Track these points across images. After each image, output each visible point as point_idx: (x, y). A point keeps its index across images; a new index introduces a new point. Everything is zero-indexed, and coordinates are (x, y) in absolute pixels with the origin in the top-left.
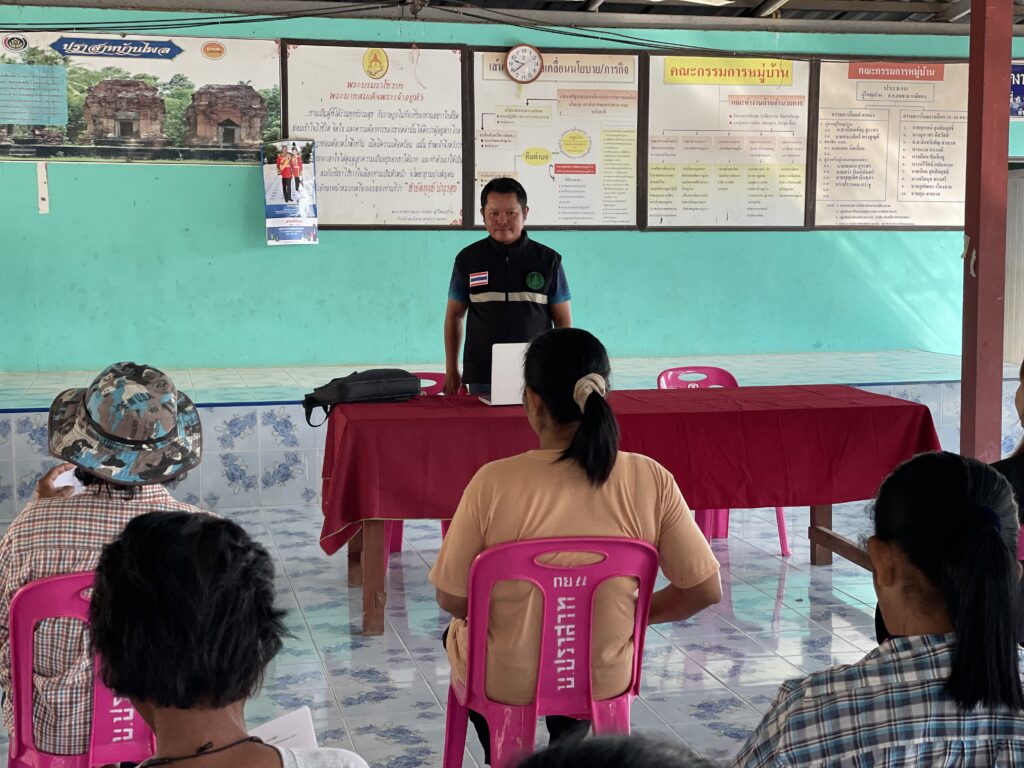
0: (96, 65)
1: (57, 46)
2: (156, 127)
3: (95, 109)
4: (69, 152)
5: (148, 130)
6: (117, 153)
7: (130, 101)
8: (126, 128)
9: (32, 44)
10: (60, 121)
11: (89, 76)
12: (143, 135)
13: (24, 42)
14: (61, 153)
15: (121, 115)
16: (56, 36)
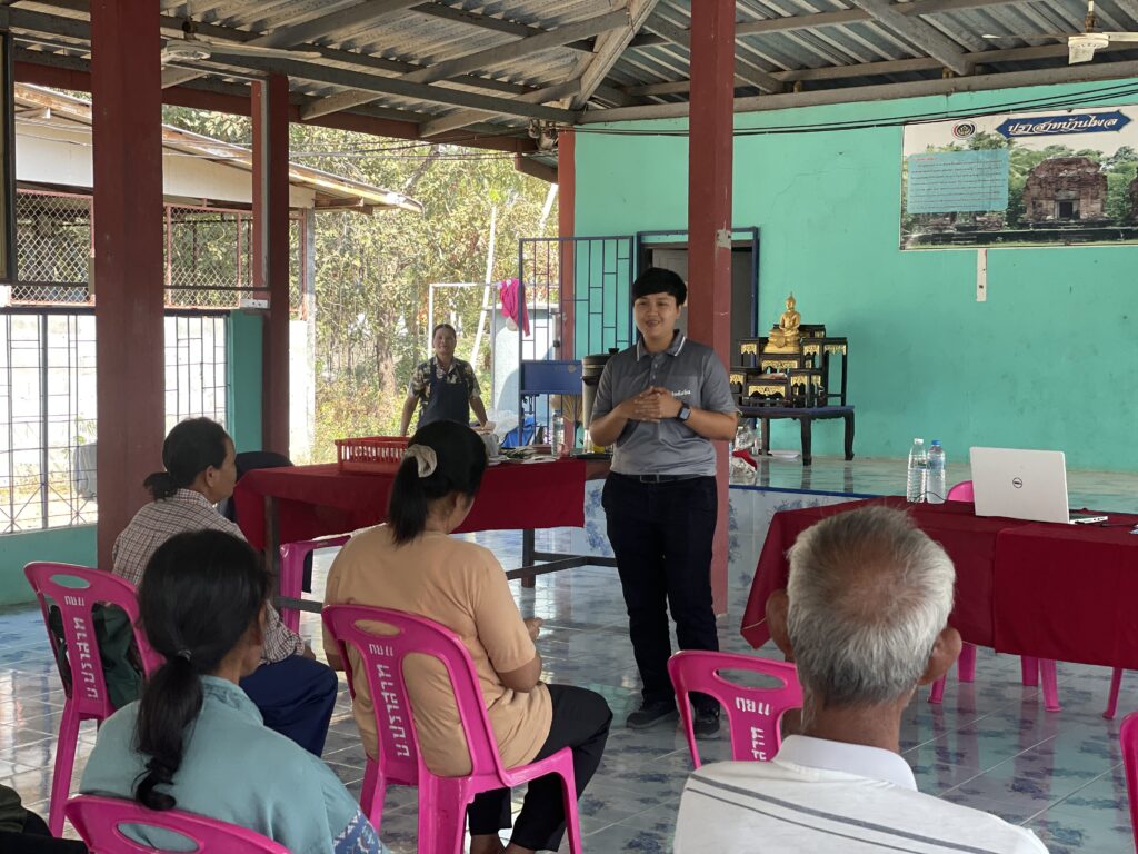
0: (1038, 144)
1: (1003, 129)
2: (1097, 206)
3: (1035, 191)
4: (1008, 237)
5: (1088, 209)
6: (1055, 237)
7: (1071, 180)
8: (1067, 209)
9: (979, 130)
10: (1001, 205)
11: (1032, 156)
12: (1083, 216)
13: (972, 128)
14: (1000, 238)
15: (1062, 196)
16: (1001, 119)
